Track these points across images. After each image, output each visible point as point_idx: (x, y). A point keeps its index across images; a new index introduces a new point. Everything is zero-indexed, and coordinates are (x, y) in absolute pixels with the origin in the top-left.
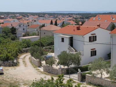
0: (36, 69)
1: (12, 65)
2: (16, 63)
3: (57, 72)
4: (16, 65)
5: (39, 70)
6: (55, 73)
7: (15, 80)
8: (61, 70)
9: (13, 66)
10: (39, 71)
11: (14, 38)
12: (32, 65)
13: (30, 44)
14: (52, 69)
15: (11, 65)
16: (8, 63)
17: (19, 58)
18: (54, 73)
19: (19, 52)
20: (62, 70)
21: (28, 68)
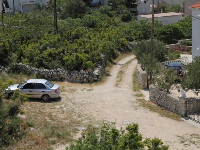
0: (136, 93)
1: (88, 80)
2: (98, 77)
3: (177, 107)
4: (96, 81)
5: (142, 95)
6: (173, 108)
7: (75, 117)
8: (184, 102)
9: (89, 82)
10: (141, 98)
11: (129, 16)
12: (134, 82)
13: (150, 32)
14: (166, 98)
15: (86, 80)
16: (80, 76)
17: (115, 64)
18: (169, 107)
19: (120, 50)
20: (186, 103)
21: (121, 89)
